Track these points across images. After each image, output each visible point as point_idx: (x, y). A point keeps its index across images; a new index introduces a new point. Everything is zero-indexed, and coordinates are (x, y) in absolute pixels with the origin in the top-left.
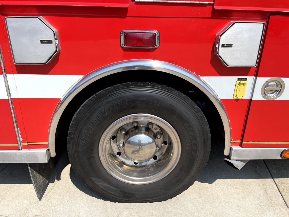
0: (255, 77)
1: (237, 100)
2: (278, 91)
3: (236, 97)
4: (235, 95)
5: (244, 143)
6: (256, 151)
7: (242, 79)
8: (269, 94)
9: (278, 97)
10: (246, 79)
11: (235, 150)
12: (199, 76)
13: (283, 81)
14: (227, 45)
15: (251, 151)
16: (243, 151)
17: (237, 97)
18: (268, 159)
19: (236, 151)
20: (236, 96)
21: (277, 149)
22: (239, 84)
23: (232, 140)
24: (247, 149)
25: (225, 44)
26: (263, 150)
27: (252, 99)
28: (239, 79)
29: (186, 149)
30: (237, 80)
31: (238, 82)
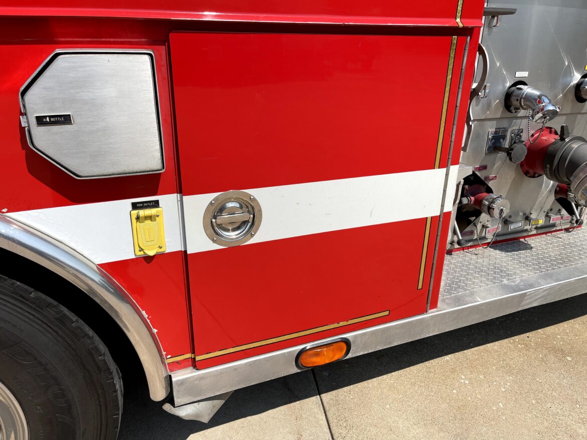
0: (179, 195)
1: (148, 259)
2: (248, 221)
3: (142, 253)
4: (137, 249)
5: (198, 358)
6: (236, 369)
7: (145, 204)
8: (228, 230)
9: (252, 236)
10: (156, 204)
11: (178, 381)
12: (3, 213)
13: (252, 197)
14: (52, 119)
15: (221, 372)
16: (201, 378)
17: (144, 252)
18: (269, 380)
19: (182, 383)
20: (141, 250)
21: (285, 353)
22: (138, 218)
23: (169, 356)
24: (210, 372)
25: (45, 117)
26: (250, 364)
27: (185, 251)
28: (135, 206)
29: (38, 412)
30: (130, 208)
31: (135, 212)
